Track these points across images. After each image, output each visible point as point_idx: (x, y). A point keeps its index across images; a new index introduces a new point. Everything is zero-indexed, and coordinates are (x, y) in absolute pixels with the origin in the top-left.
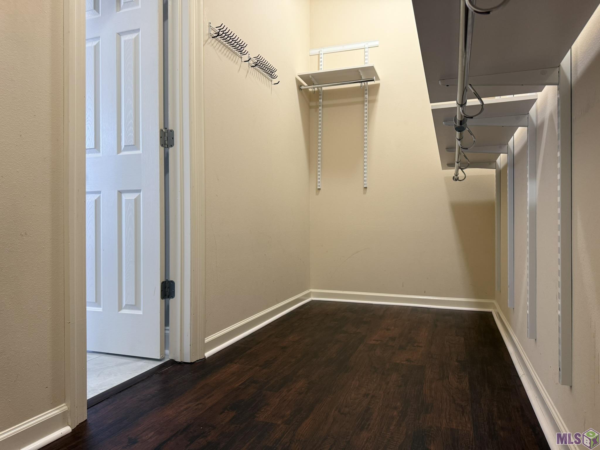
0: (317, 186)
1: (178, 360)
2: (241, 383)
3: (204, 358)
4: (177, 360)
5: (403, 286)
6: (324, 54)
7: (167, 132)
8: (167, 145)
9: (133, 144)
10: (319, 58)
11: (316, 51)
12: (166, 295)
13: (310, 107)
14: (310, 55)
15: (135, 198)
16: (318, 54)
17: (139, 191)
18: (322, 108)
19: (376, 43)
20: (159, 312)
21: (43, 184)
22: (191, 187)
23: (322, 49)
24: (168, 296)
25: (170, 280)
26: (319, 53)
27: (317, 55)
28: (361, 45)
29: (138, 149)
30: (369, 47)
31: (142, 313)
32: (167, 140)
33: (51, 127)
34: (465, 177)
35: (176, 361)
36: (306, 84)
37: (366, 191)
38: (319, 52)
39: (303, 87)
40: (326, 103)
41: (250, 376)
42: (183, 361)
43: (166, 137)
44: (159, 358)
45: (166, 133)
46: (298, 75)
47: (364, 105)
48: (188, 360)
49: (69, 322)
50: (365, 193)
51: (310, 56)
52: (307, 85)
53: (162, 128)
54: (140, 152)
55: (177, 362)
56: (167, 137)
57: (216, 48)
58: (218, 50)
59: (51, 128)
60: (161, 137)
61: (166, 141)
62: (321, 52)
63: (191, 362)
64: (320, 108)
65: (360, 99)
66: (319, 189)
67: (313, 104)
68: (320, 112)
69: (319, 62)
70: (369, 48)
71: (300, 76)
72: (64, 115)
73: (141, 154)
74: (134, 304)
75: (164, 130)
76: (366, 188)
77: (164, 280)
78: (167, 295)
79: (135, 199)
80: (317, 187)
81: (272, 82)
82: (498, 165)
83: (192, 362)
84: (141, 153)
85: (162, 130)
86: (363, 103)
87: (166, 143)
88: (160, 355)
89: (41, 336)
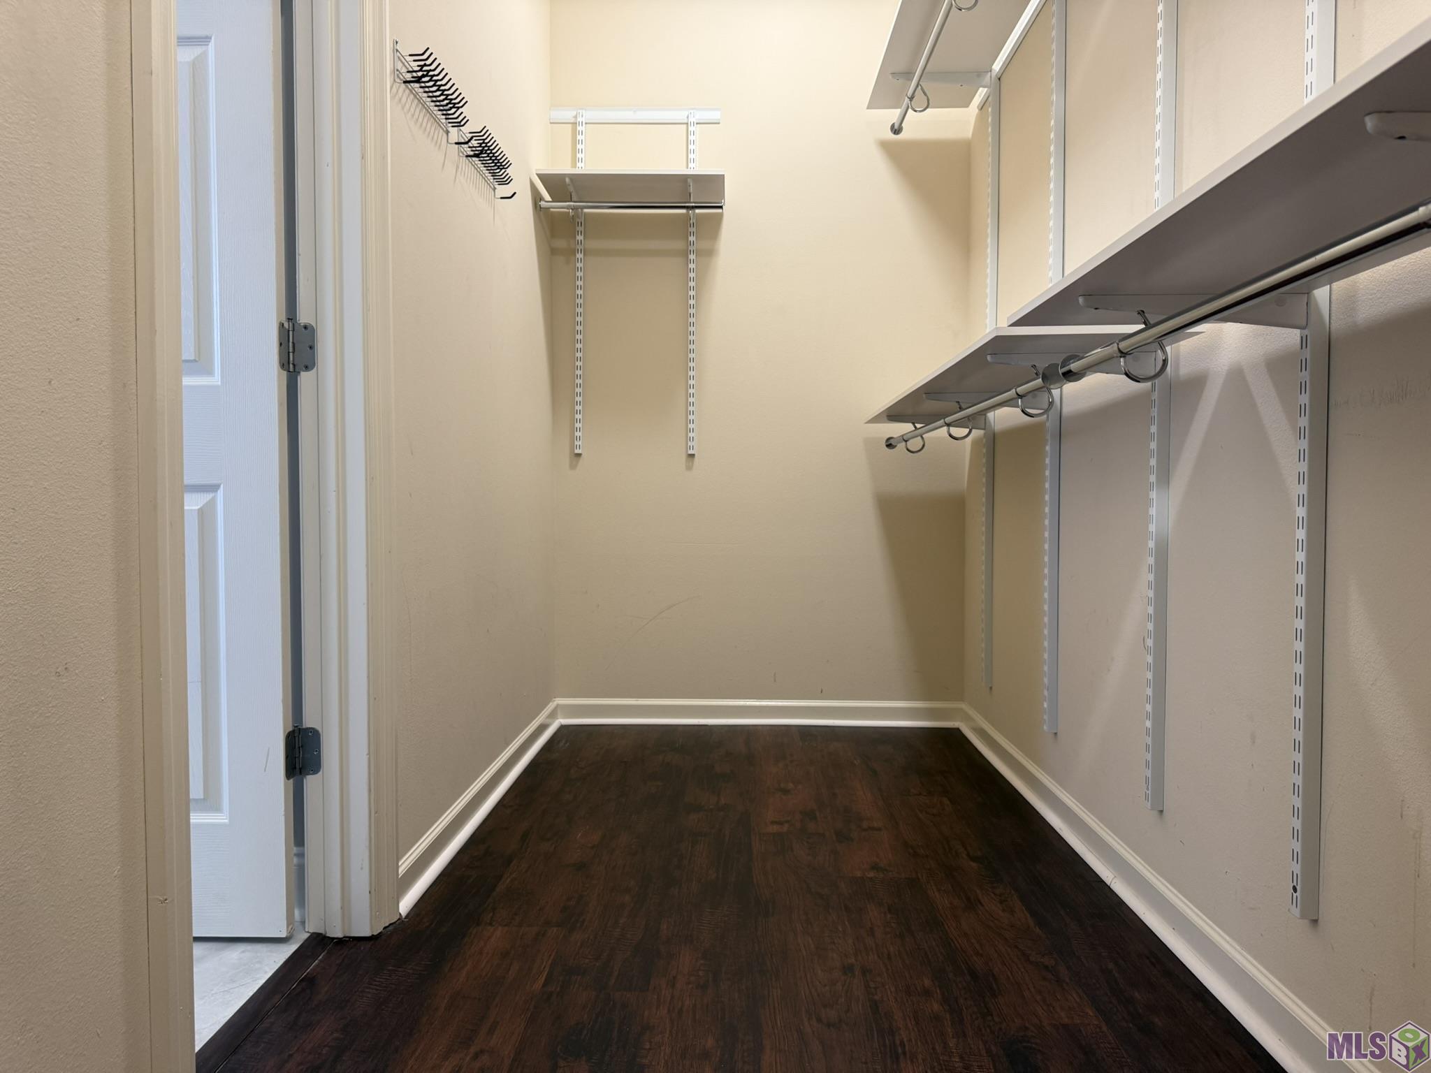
0: (572, 446)
1: (337, 932)
2: (544, 978)
3: (399, 919)
4: (331, 934)
5: (775, 681)
6: (586, 123)
7: (293, 330)
8: (294, 365)
9: (192, 358)
10: (575, 133)
11: (568, 115)
12: (295, 768)
13: (554, 251)
14: (551, 121)
15: (199, 507)
16: (572, 121)
17: (214, 488)
18: (584, 255)
19: (714, 115)
20: (283, 813)
21: (99, 519)
22: (366, 480)
23: (584, 112)
24: (300, 769)
25: (304, 727)
26: (576, 120)
27: (570, 125)
28: (681, 116)
29: (209, 372)
30: (698, 122)
31: (226, 821)
32: (293, 352)
33: (110, 348)
34: (924, 446)
35: (329, 937)
36: (547, 197)
37: (693, 463)
38: (576, 117)
39: (543, 204)
40: (593, 244)
41: (552, 957)
42: (352, 935)
43: (291, 344)
44: (284, 935)
45: (291, 333)
46: (537, 174)
47: (688, 261)
48: (365, 932)
49: (165, 897)
50: (689, 468)
51: (551, 123)
52: (551, 200)
53: (284, 319)
54: (216, 380)
55: (334, 938)
56: (293, 343)
57: (405, 110)
58: (410, 114)
59: (110, 351)
60: (281, 344)
61: (291, 354)
62: (580, 119)
63: (373, 935)
64: (579, 256)
65: (678, 245)
66: (579, 455)
67: (561, 243)
68: (579, 265)
69: (575, 142)
70: (697, 124)
71: (541, 177)
72: (136, 313)
73: (218, 386)
74: (202, 797)
75: (286, 325)
76: (692, 456)
77: (291, 729)
78: (297, 767)
79: (199, 509)
80: (574, 451)
81: (494, 191)
82: (990, 422)
83: (375, 934)
84: (219, 383)
85: (283, 324)
86: (685, 254)
87: (291, 359)
88: (288, 927)
89: (103, 953)
